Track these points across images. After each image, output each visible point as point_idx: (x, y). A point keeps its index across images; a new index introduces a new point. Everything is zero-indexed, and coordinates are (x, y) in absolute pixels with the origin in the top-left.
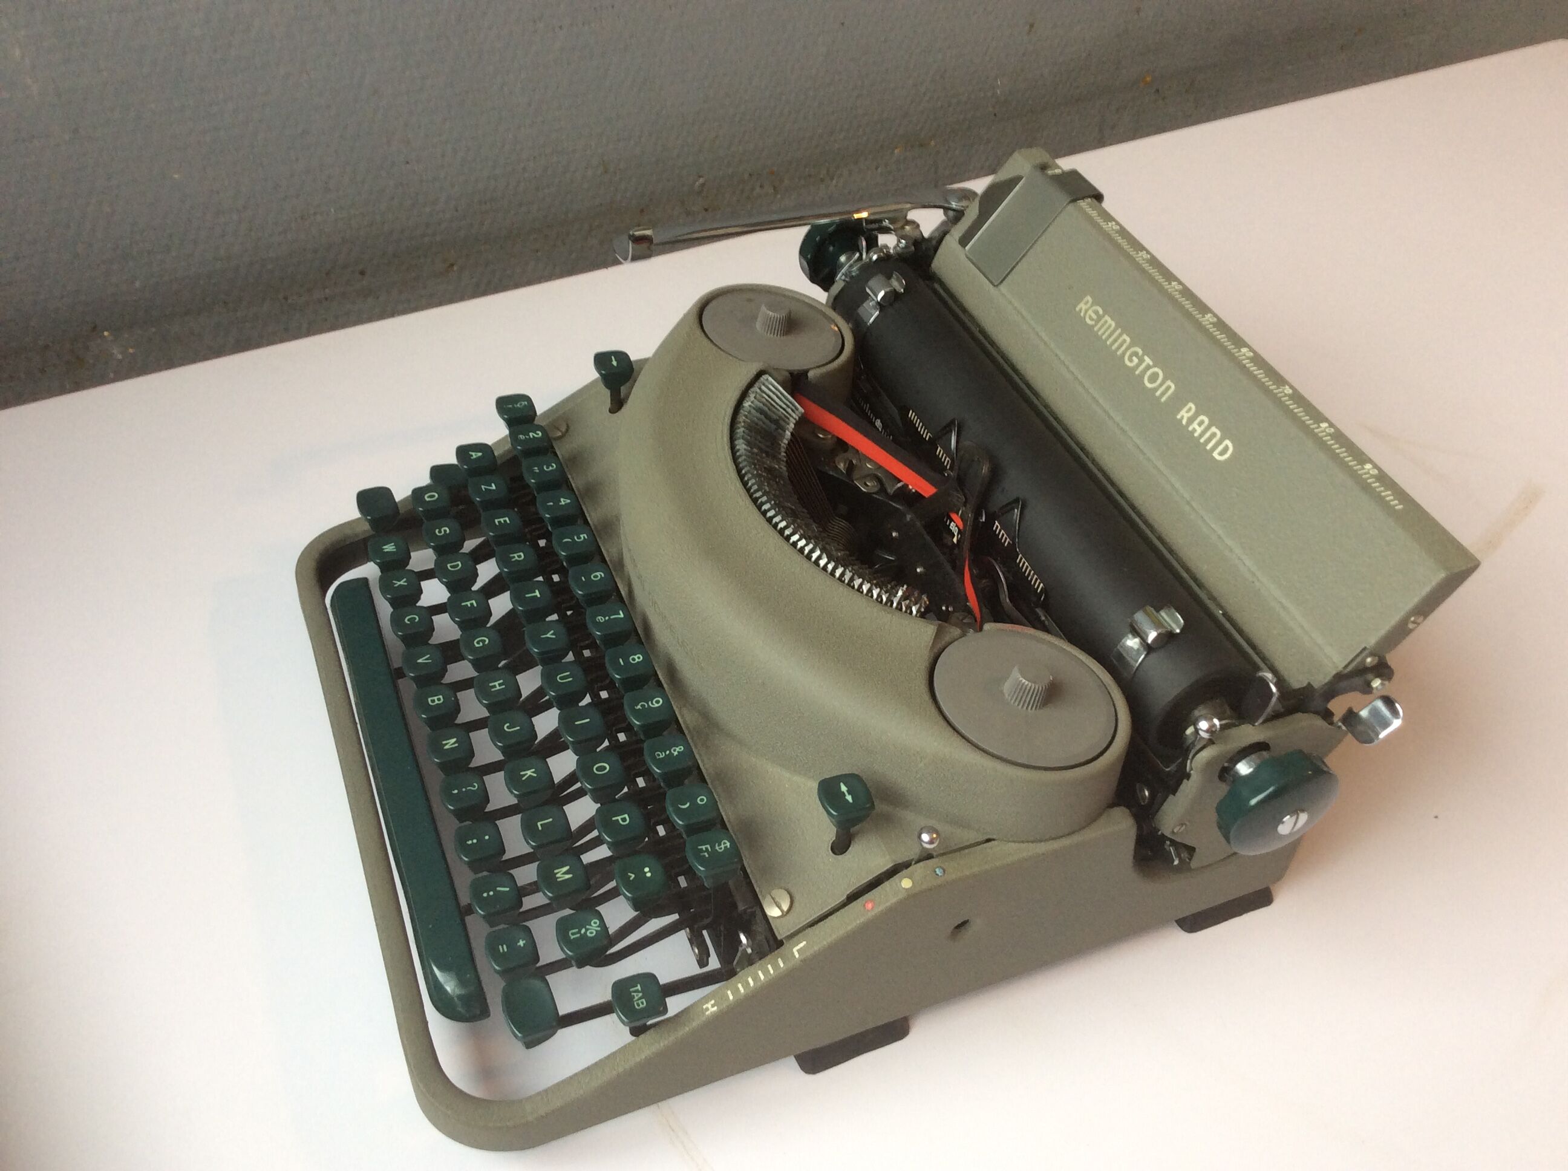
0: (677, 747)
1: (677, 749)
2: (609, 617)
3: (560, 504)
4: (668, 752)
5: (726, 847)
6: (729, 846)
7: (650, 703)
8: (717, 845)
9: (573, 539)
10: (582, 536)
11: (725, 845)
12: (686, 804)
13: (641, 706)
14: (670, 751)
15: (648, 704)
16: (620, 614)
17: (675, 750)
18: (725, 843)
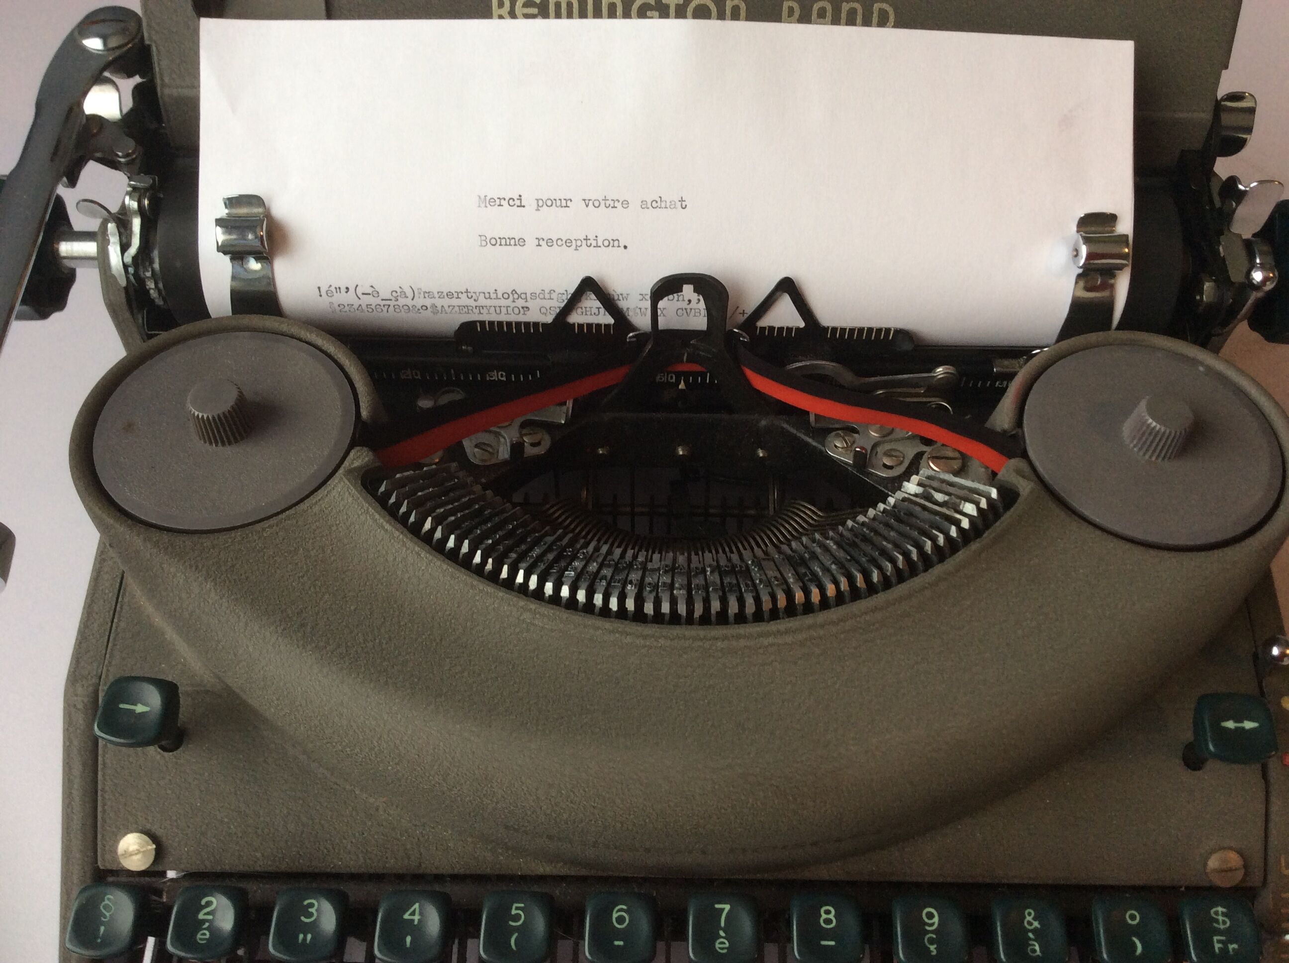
0: (1025, 917)
1: (1029, 918)
2: (722, 929)
3: (416, 922)
4: (1031, 935)
5: (1223, 914)
6: (1224, 910)
7: (928, 928)
8: (1215, 925)
9: (517, 929)
10: (514, 912)
11: (1220, 913)
12: (1134, 944)
13: (932, 944)
14: (1031, 931)
15: (932, 932)
16: (723, 910)
17: (1030, 923)
18: (1217, 913)
